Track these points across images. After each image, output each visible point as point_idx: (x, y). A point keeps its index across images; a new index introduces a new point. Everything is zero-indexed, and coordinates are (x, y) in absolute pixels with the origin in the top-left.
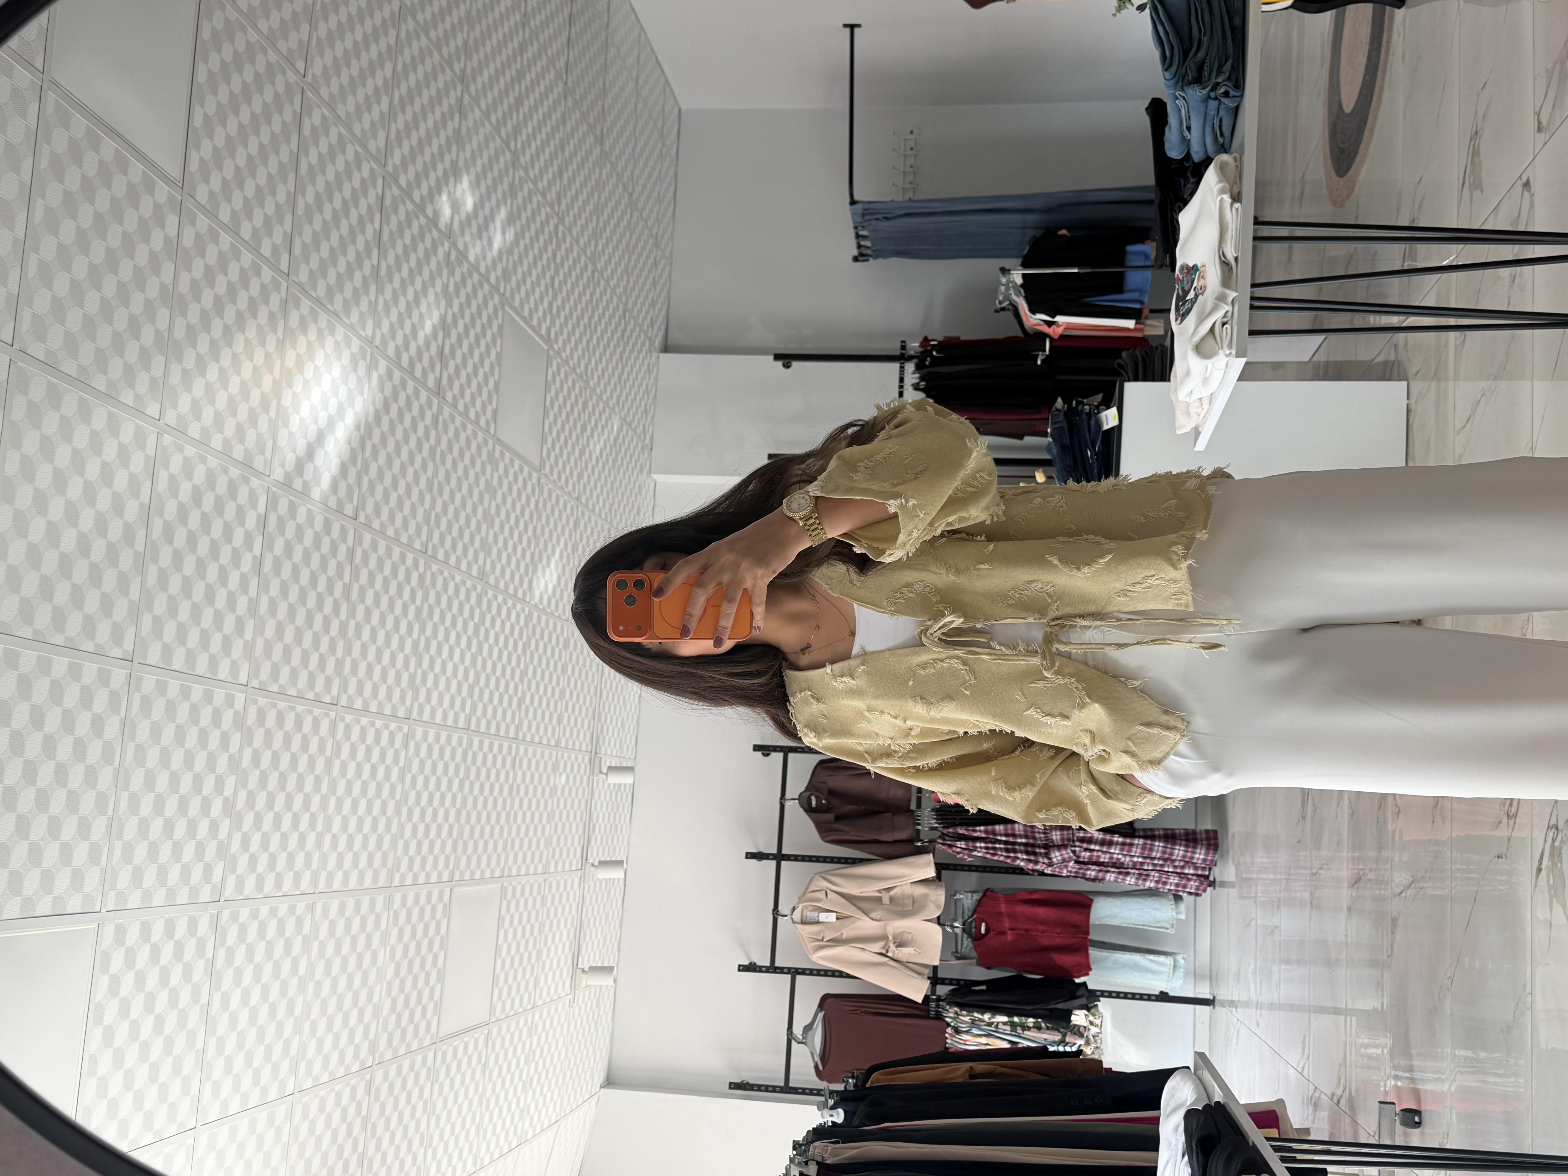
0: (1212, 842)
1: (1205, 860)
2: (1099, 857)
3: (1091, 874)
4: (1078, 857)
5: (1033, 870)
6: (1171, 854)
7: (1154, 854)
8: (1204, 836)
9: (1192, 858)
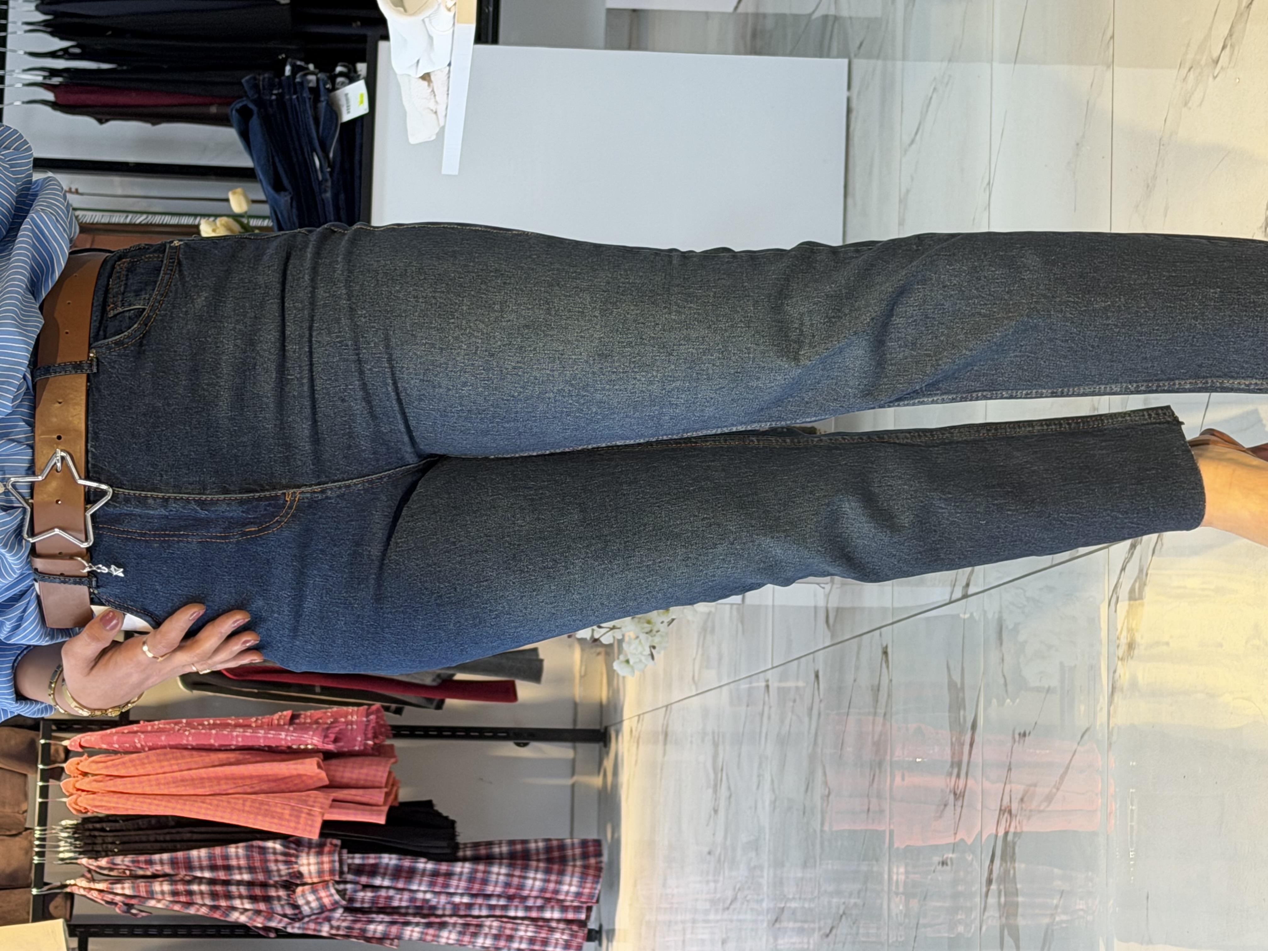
0: (592, 861)
1: (578, 895)
2: (390, 898)
3: (377, 929)
4: (351, 900)
5: (267, 929)
6: (521, 887)
7: (490, 889)
8: (578, 851)
9: (556, 892)
